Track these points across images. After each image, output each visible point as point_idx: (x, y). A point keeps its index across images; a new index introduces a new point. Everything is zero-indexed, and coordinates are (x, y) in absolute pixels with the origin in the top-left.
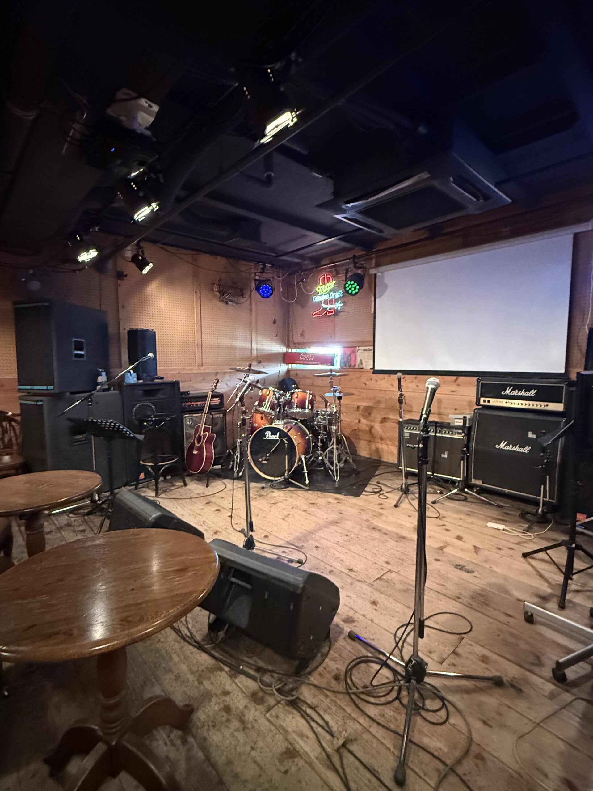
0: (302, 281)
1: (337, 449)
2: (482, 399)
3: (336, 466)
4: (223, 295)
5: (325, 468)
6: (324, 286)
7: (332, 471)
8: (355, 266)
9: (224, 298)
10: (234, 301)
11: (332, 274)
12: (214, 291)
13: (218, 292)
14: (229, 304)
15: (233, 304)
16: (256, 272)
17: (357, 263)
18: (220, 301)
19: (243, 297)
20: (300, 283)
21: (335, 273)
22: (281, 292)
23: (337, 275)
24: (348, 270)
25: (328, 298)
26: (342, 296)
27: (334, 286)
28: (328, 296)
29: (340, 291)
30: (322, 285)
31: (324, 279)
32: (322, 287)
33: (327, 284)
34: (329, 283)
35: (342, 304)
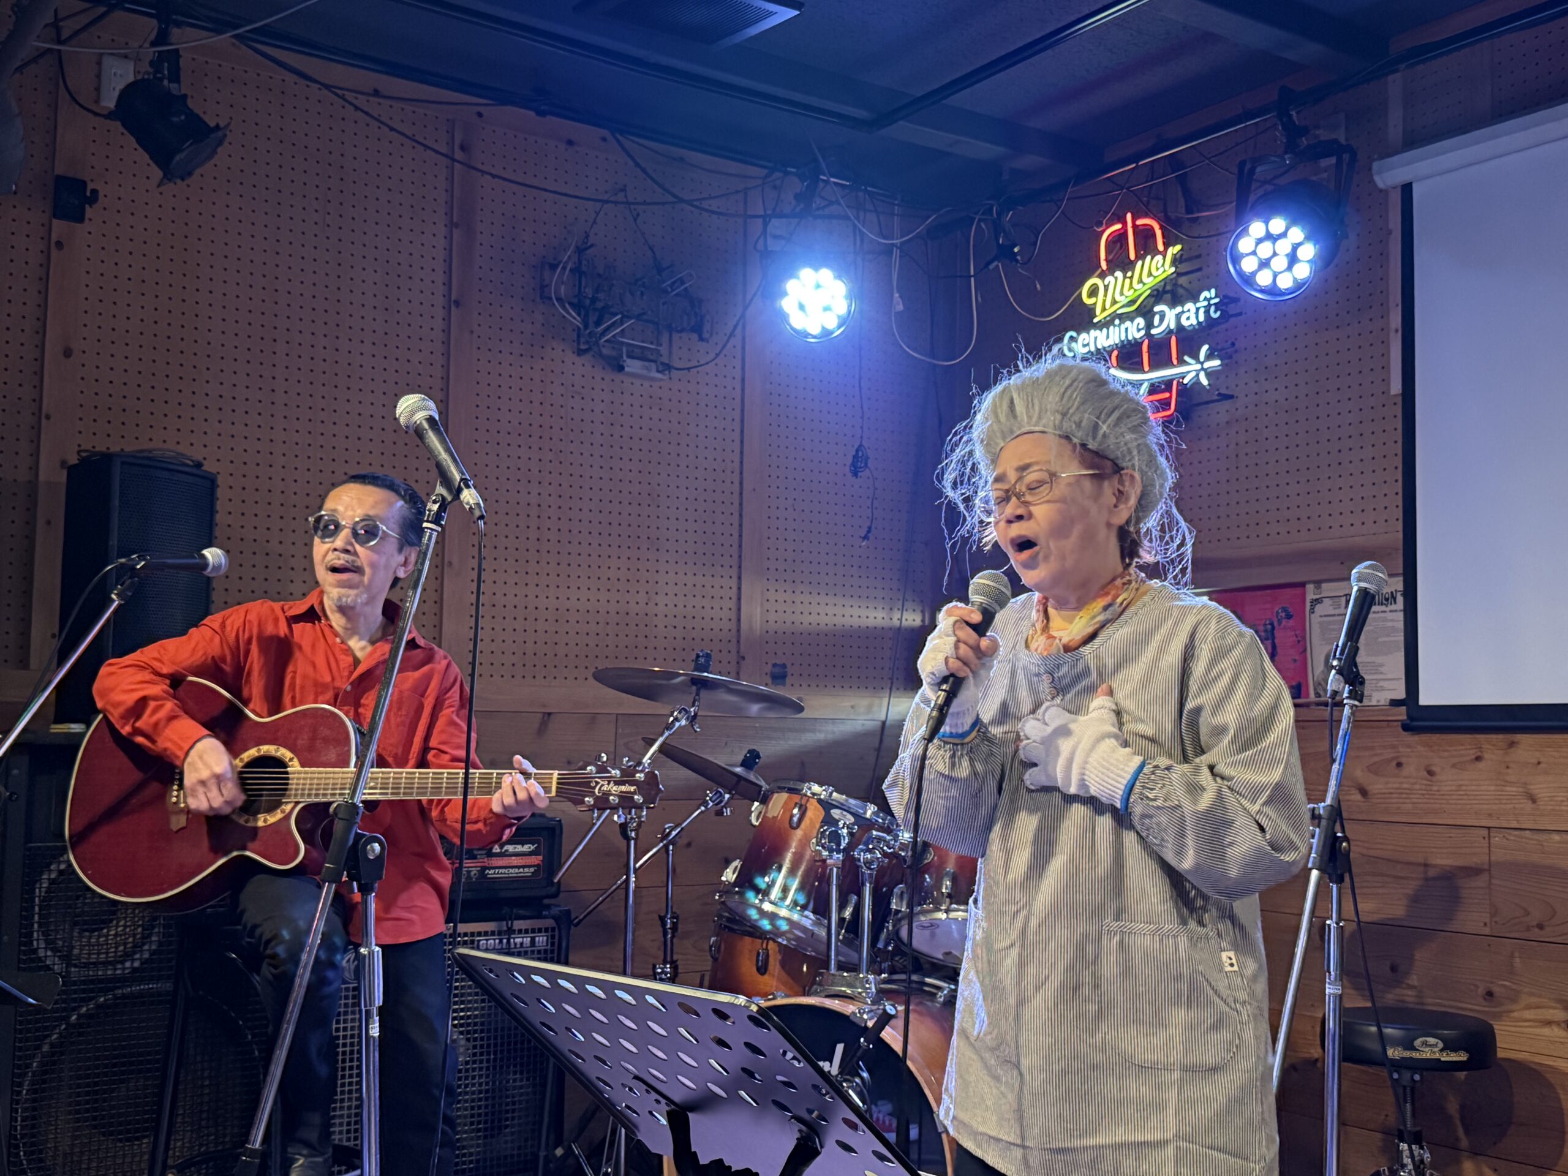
0: (1006, 253)
4: (598, 323)
6: (1119, 274)
8: (1291, 147)
9: (600, 338)
10: (651, 357)
11: (1165, 211)
12: (550, 299)
13: (570, 304)
14: (627, 369)
15: (647, 368)
16: (769, 212)
17: (1304, 131)
18: (580, 353)
19: (701, 339)
20: (991, 267)
21: (1182, 202)
22: (897, 313)
23: (1189, 211)
24: (1252, 171)
25: (1143, 333)
26: (1215, 315)
27: (1173, 269)
28: (1140, 321)
29: (1205, 294)
30: (1111, 271)
31: (1120, 239)
32: (1109, 279)
33: (1140, 263)
34: (1149, 258)
35: (1216, 363)
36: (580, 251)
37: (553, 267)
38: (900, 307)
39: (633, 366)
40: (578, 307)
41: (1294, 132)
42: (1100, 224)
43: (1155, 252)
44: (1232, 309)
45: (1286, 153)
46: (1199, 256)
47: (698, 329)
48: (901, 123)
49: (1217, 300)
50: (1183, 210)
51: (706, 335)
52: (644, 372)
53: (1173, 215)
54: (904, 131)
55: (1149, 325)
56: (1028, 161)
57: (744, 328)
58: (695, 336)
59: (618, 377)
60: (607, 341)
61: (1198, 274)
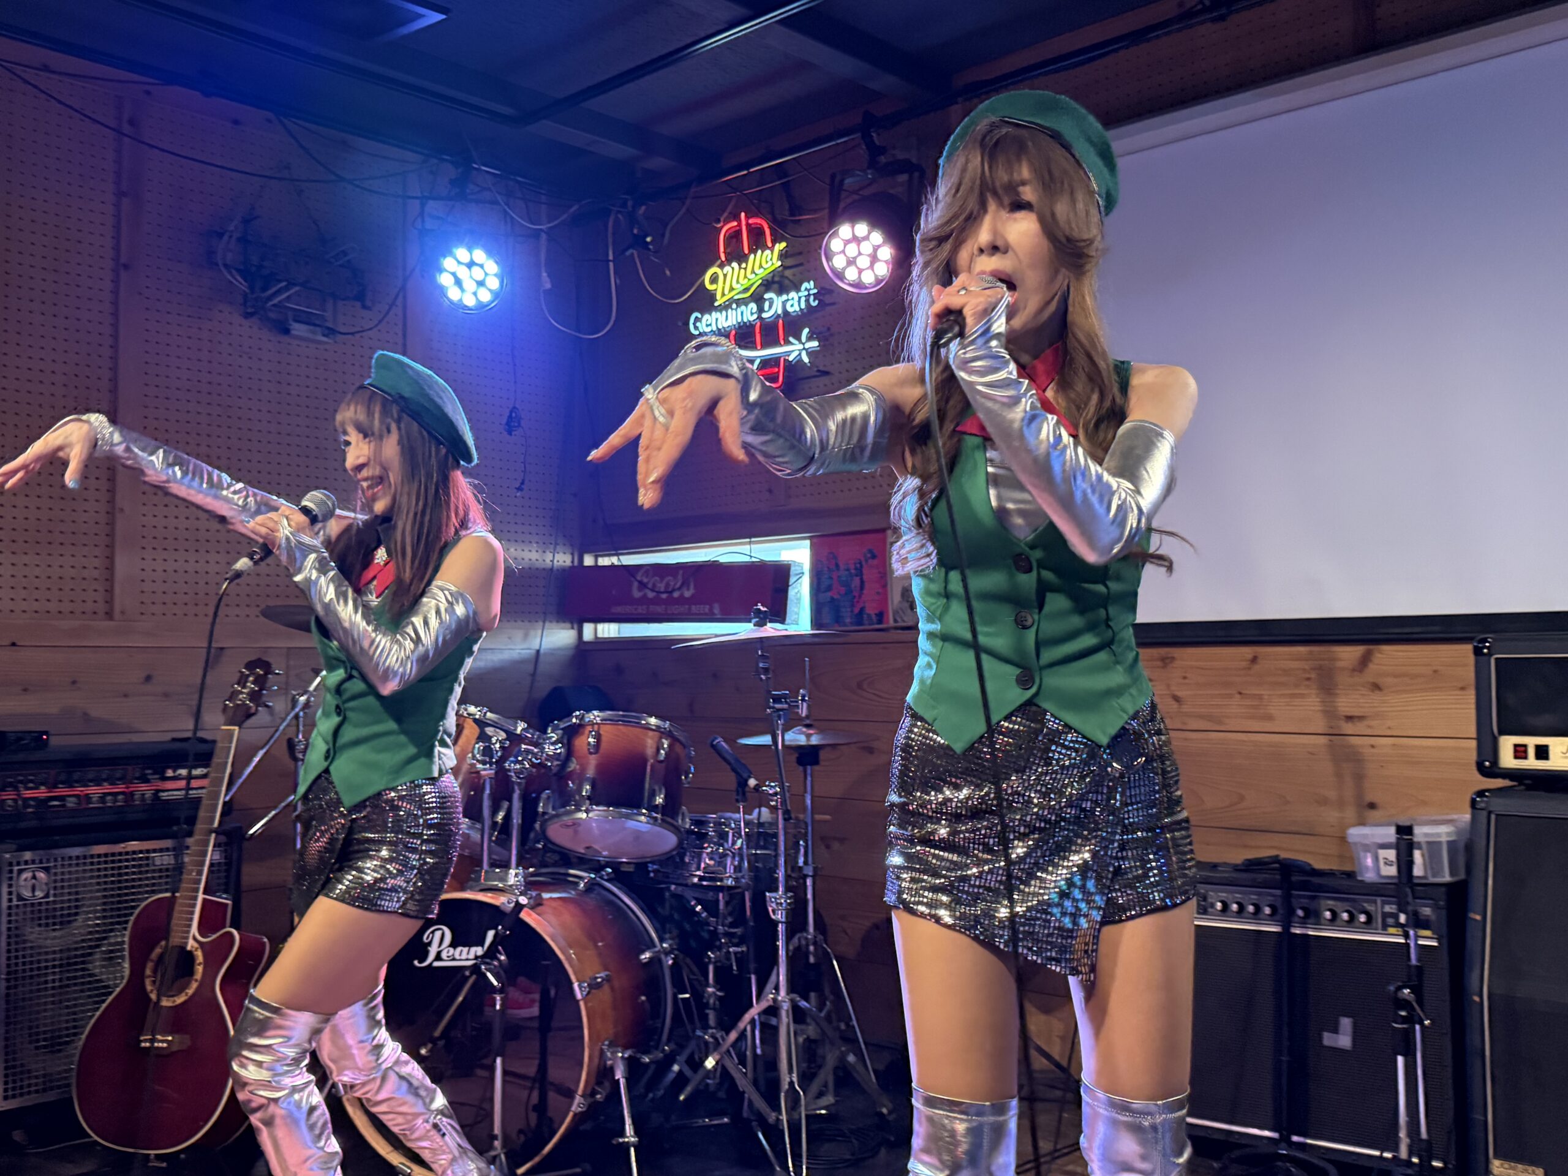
0: (640, 242)
1: (799, 1015)
2: (1507, 743)
3: (794, 1102)
4: (264, 289)
5: (736, 1117)
6: (735, 265)
7: (774, 1133)
8: (872, 164)
9: (266, 303)
10: (317, 322)
11: (773, 213)
12: (217, 265)
13: (238, 270)
14: (293, 332)
15: (314, 333)
16: (426, 194)
17: (882, 150)
18: (247, 315)
19: (364, 307)
20: (628, 253)
21: (787, 207)
22: (545, 291)
23: (792, 214)
24: (842, 181)
25: (755, 316)
26: (814, 304)
27: (779, 263)
28: (753, 306)
29: (805, 285)
30: (729, 261)
31: (736, 235)
32: (727, 269)
33: (752, 256)
34: (759, 252)
35: (815, 344)
36: (246, 222)
37: (221, 235)
38: (548, 286)
39: (298, 329)
40: (245, 273)
41: (875, 151)
42: (718, 221)
43: (764, 247)
44: (828, 299)
45: (869, 168)
46: (800, 253)
47: (360, 297)
48: (544, 121)
49: (815, 291)
50: (787, 213)
51: (368, 303)
52: (310, 336)
53: (779, 217)
54: (546, 128)
55: (761, 310)
56: (657, 163)
57: (405, 297)
58: (358, 304)
59: (285, 339)
60: (274, 305)
61: (801, 268)
